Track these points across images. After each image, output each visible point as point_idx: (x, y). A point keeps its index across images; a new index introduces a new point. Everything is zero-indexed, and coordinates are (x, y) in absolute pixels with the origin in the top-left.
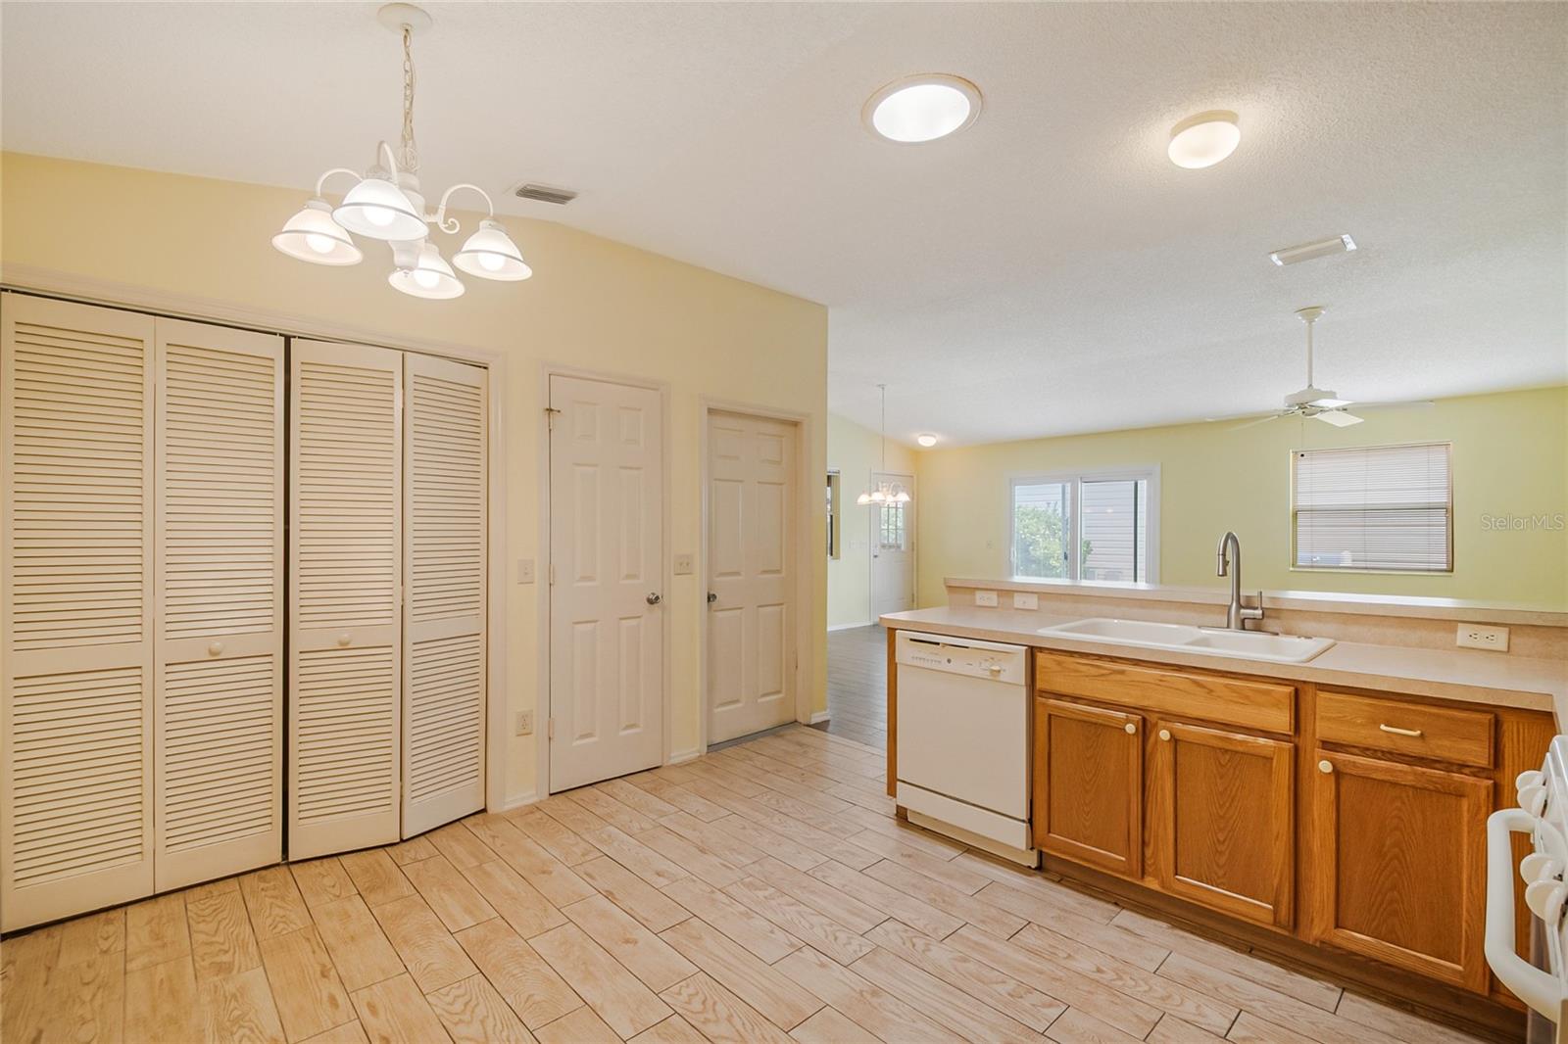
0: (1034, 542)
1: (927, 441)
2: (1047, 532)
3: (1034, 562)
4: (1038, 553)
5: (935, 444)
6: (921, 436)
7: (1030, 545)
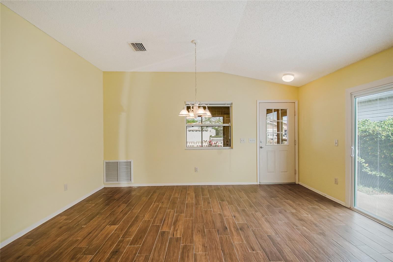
6: (282, 76)
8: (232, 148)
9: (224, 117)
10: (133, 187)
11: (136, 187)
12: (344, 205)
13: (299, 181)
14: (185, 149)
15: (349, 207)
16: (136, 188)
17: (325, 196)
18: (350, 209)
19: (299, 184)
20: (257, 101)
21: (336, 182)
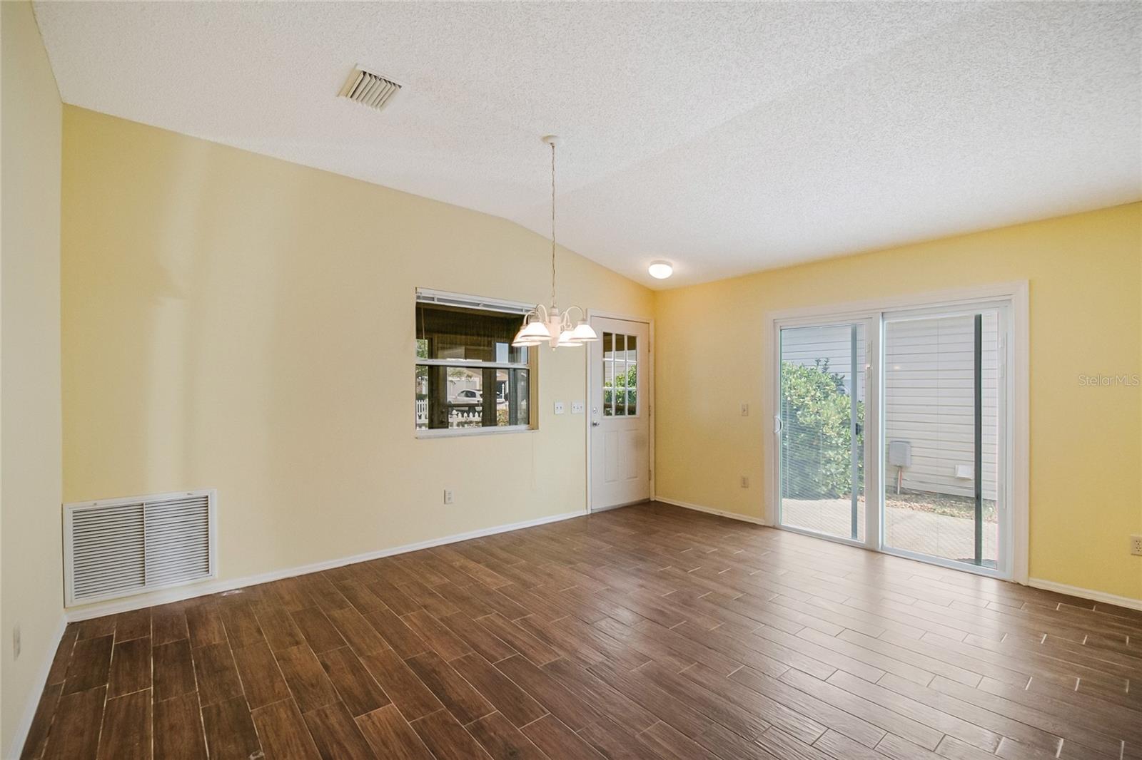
0: (803, 406)
1: (660, 272)
2: (818, 394)
3: (803, 430)
4: (808, 419)
5: (672, 275)
6: (653, 263)
7: (797, 410)
8: (535, 427)
9: (432, 339)
10: (225, 594)
11: (237, 592)
12: (763, 524)
13: (655, 494)
14: (417, 438)
15: (771, 525)
16: (238, 594)
17: (722, 515)
18: (774, 528)
19: (657, 500)
20: (588, 310)
21: (744, 483)
